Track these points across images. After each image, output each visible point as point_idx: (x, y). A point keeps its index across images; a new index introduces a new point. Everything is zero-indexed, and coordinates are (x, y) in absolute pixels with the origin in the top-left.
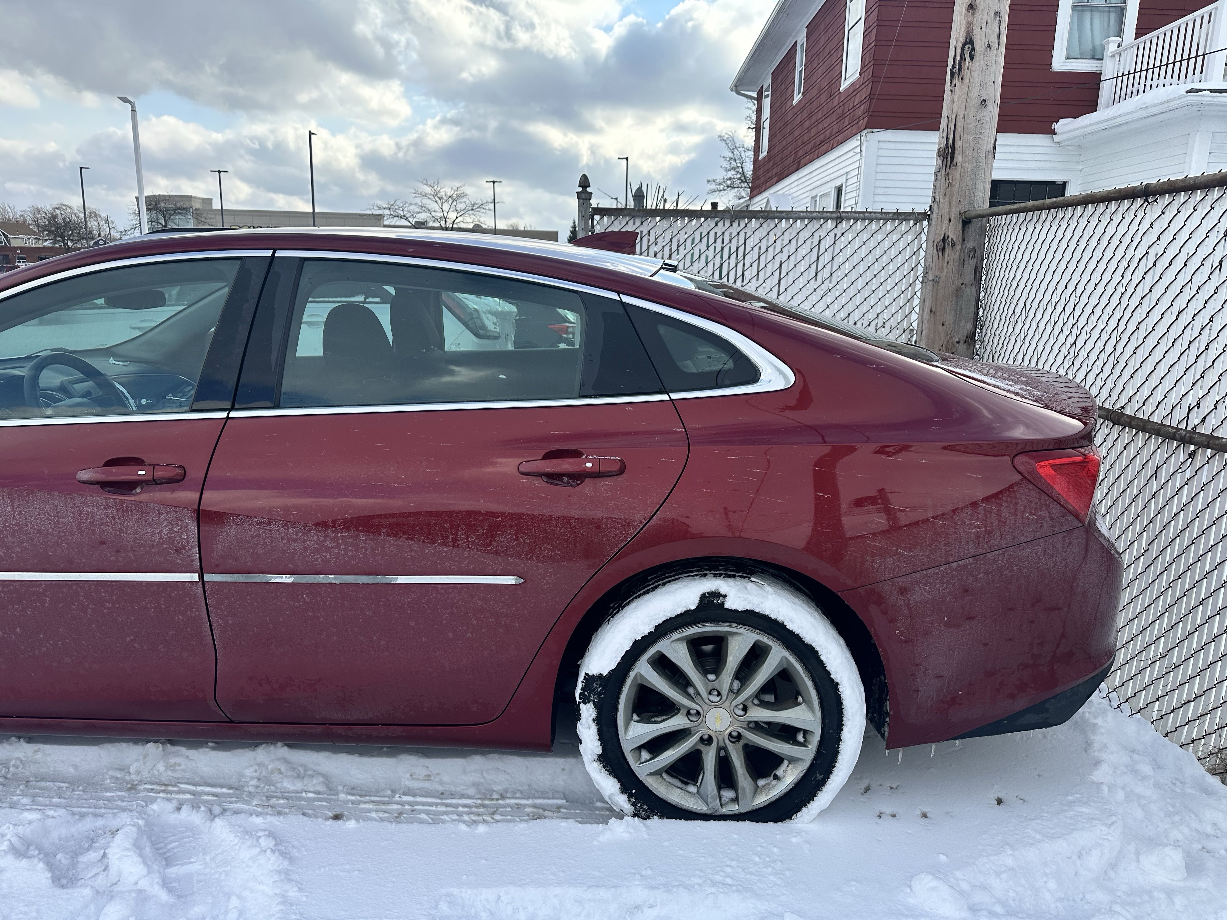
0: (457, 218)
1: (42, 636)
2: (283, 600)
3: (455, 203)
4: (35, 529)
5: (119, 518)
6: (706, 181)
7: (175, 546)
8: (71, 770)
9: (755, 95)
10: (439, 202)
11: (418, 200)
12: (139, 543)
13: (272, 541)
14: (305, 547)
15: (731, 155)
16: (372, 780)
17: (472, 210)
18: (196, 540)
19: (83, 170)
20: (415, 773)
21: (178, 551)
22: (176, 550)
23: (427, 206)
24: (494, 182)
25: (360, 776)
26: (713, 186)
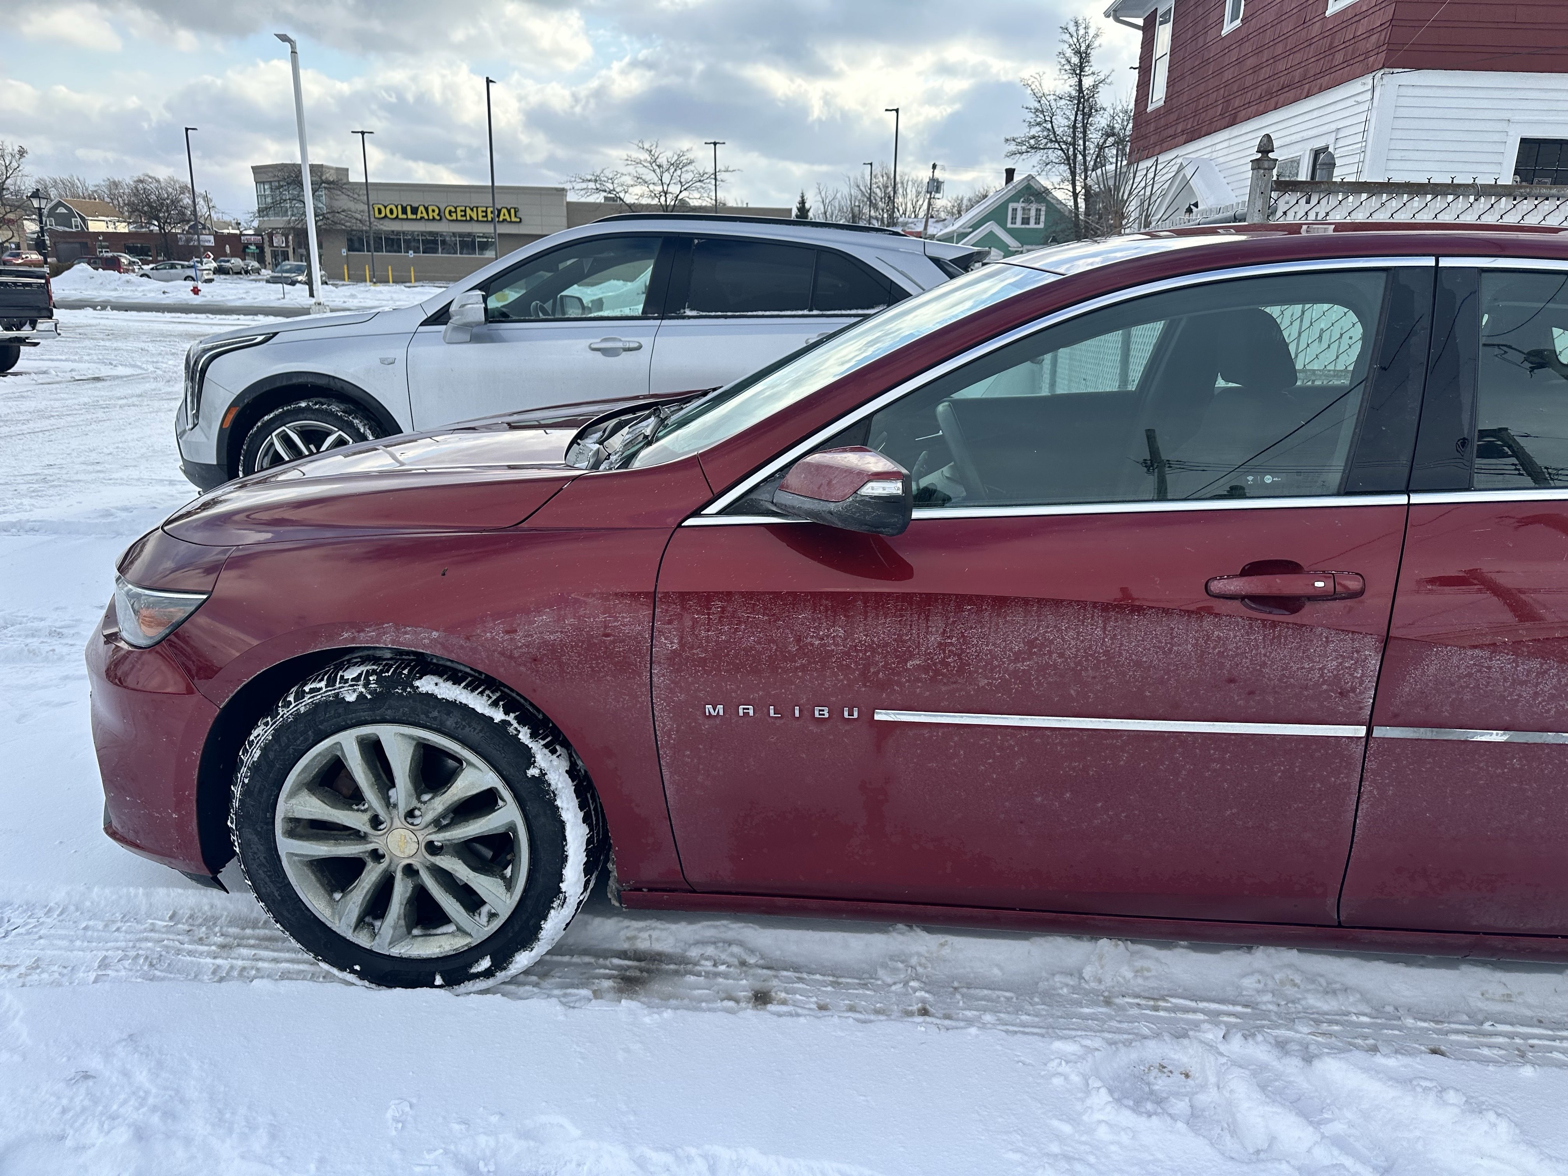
0: (681, 192)
1: (1100, 804)
2: (1481, 765)
3: (679, 172)
4: (1132, 660)
5: (1264, 647)
6: (1003, 140)
7: (1341, 688)
8: (996, 971)
9: (1140, 22)
10: (658, 171)
11: (631, 169)
12: (1286, 682)
13: (1488, 683)
14: (1536, 693)
15: (1037, 105)
16: (1423, 998)
17: (700, 181)
18: (1375, 679)
19: (189, 131)
20: (1487, 991)
21: (1343, 694)
22: (1340, 693)
23: (644, 177)
24: (715, 144)
25: (1407, 993)
26: (1013, 147)
